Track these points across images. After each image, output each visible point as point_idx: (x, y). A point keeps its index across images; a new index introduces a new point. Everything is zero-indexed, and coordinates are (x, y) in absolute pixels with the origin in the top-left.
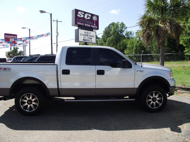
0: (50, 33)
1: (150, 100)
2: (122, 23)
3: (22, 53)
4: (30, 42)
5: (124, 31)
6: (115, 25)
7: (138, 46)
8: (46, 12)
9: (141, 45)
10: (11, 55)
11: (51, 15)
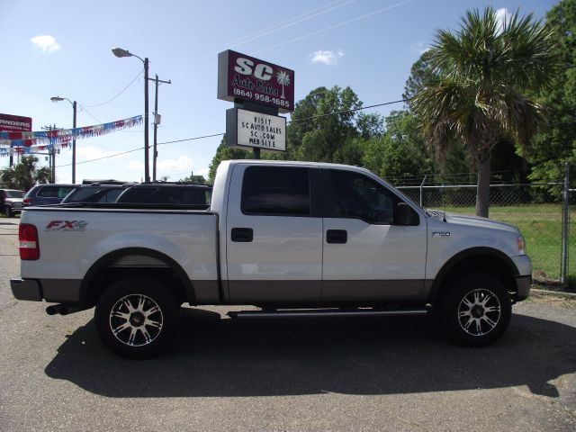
0: (144, 116)
1: (467, 313)
2: (348, 88)
3: (46, 175)
4: (74, 141)
5: (352, 114)
6: (326, 95)
7: (394, 160)
8: (130, 55)
9: (405, 155)
10: (13, 180)
11: (146, 62)
